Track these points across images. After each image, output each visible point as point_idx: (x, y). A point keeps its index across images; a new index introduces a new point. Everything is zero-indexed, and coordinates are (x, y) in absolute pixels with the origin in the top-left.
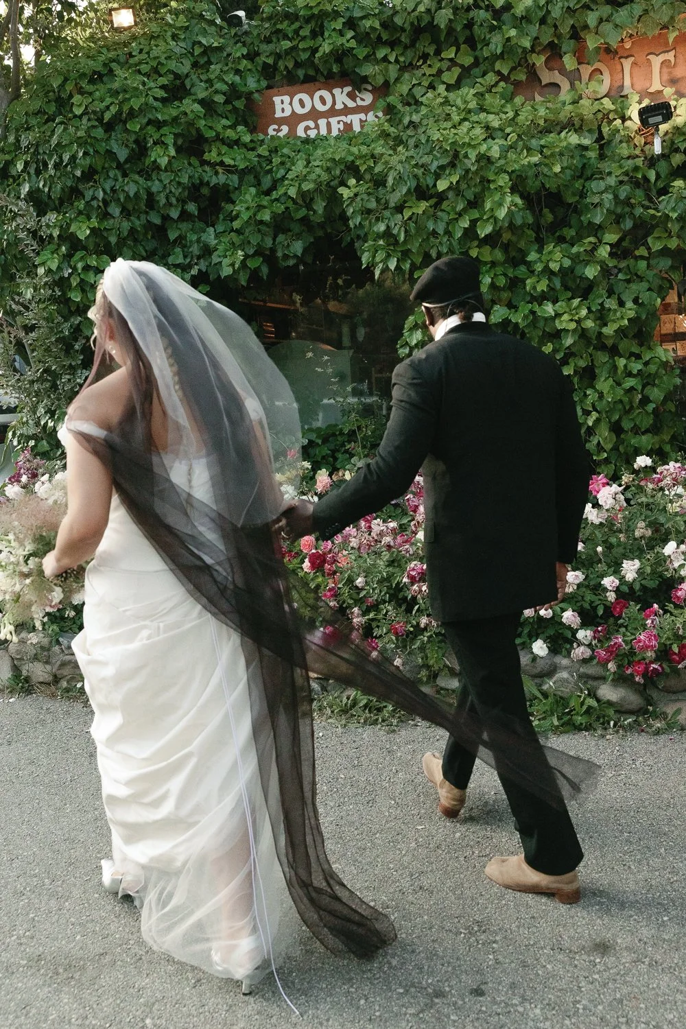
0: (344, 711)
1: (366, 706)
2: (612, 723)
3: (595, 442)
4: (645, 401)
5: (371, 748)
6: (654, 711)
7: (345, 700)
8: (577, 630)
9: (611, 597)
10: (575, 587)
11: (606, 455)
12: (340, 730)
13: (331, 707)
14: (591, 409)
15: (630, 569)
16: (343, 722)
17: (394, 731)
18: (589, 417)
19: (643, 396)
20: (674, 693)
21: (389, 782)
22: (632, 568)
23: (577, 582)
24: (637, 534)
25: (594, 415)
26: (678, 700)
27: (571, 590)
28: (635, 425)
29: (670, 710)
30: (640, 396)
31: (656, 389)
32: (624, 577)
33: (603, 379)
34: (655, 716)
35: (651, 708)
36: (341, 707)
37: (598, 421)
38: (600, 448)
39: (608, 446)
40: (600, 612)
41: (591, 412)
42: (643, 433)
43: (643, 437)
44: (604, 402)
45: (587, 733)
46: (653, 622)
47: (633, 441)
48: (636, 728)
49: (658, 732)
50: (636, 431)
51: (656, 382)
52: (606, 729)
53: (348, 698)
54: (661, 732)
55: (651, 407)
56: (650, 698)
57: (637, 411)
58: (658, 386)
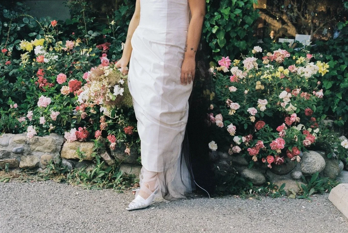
0: (89, 180)
1: (103, 178)
2: (251, 191)
3: (215, 43)
4: (243, 23)
5: (113, 202)
6: (271, 184)
7: (89, 173)
8: (233, 137)
9: (253, 119)
10: (235, 112)
11: (219, 50)
12: (88, 191)
13: (80, 177)
14: (214, 24)
15: (263, 104)
16: (90, 186)
17: (122, 192)
18: (213, 29)
19: (242, 20)
20: (281, 175)
21: (134, 222)
22: (264, 104)
23: (236, 109)
24: (257, 88)
25: (216, 28)
26: (283, 179)
27: (232, 113)
28: (238, 35)
29: (279, 184)
30: (241, 20)
31: (249, 18)
32: (259, 108)
33: (224, 8)
34: (272, 187)
35: (269, 183)
36: (87, 177)
37: (218, 31)
38: (217, 46)
39: (222, 46)
40: (246, 127)
41: (215, 25)
42: (241, 40)
43: (241, 42)
44: (224, 20)
45: (238, 196)
46: (283, 133)
47: (236, 44)
48: (264, 194)
49: (276, 196)
50: (238, 38)
51: (250, 14)
52: (247, 194)
53: (91, 172)
54: (277, 196)
55: (246, 27)
56: (268, 177)
57: (239, 28)
58: (250, 16)
